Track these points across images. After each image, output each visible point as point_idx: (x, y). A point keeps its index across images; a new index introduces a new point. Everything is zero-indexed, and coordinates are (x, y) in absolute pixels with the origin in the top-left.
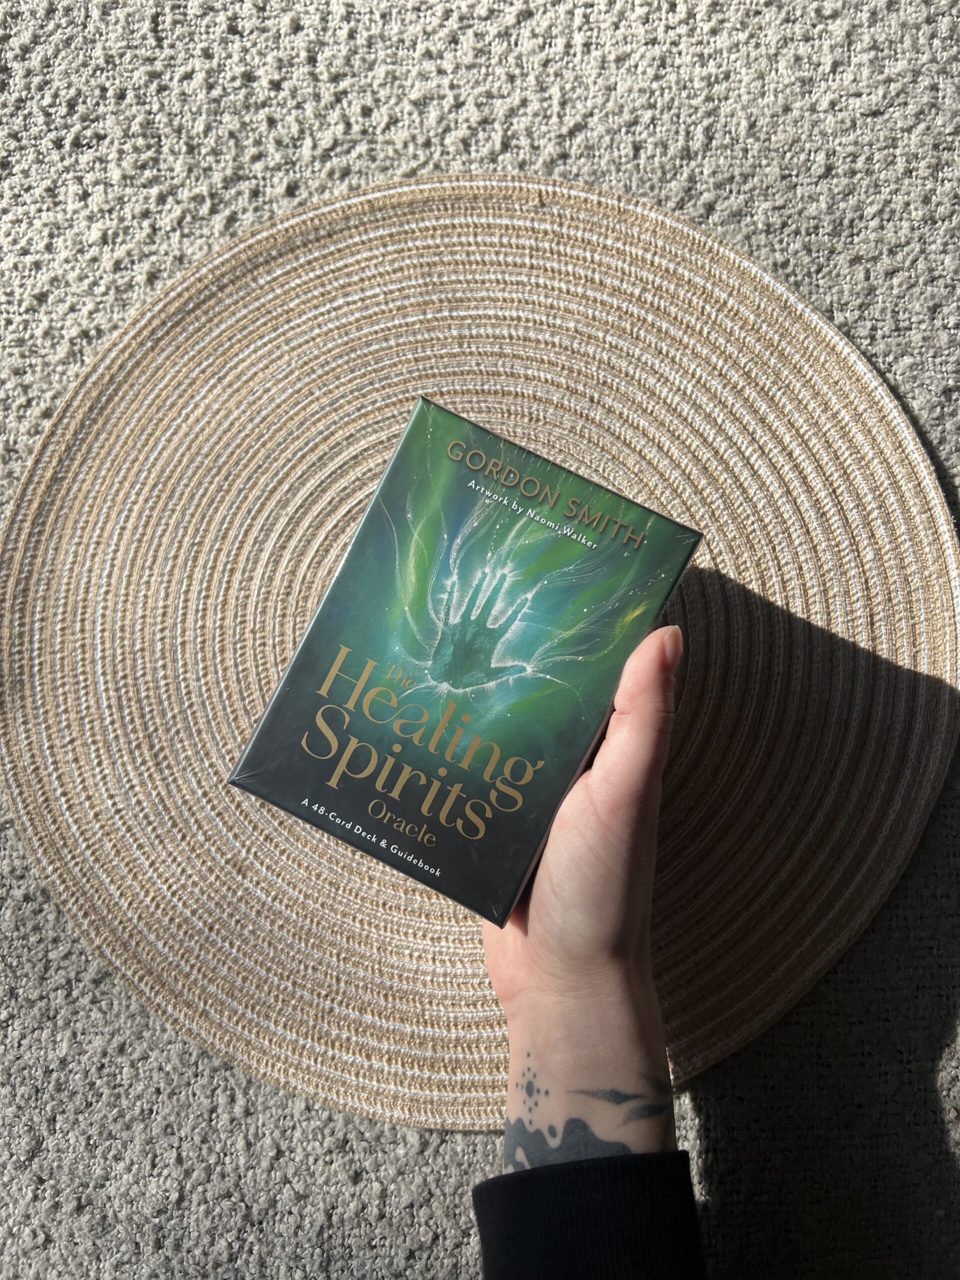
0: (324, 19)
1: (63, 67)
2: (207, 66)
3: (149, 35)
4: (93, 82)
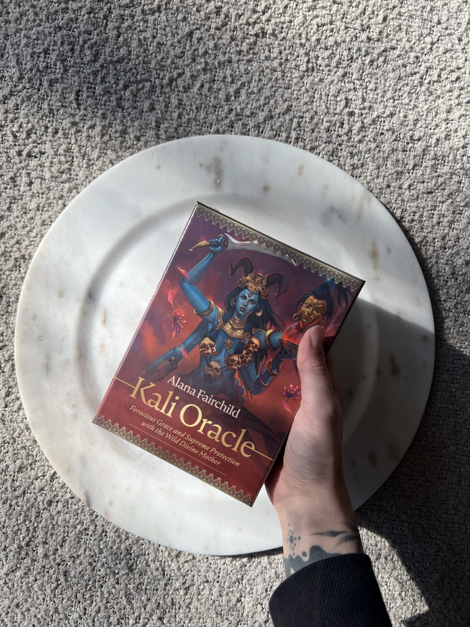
0: (166, 106)
1: (25, 111)
2: (103, 123)
3: (74, 102)
4: (41, 123)
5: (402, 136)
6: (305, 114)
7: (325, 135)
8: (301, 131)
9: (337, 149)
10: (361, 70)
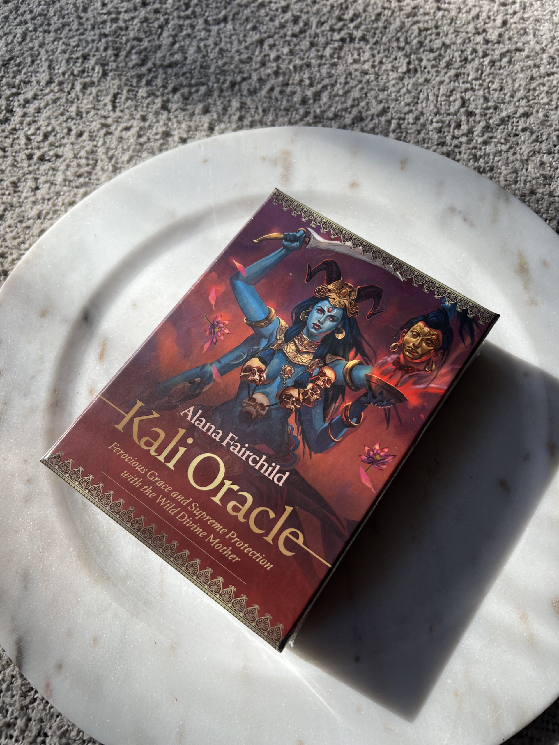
5: (544, 137)
6: (407, 116)
7: (436, 136)
8: (402, 133)
9: (454, 152)
10: (480, 69)
